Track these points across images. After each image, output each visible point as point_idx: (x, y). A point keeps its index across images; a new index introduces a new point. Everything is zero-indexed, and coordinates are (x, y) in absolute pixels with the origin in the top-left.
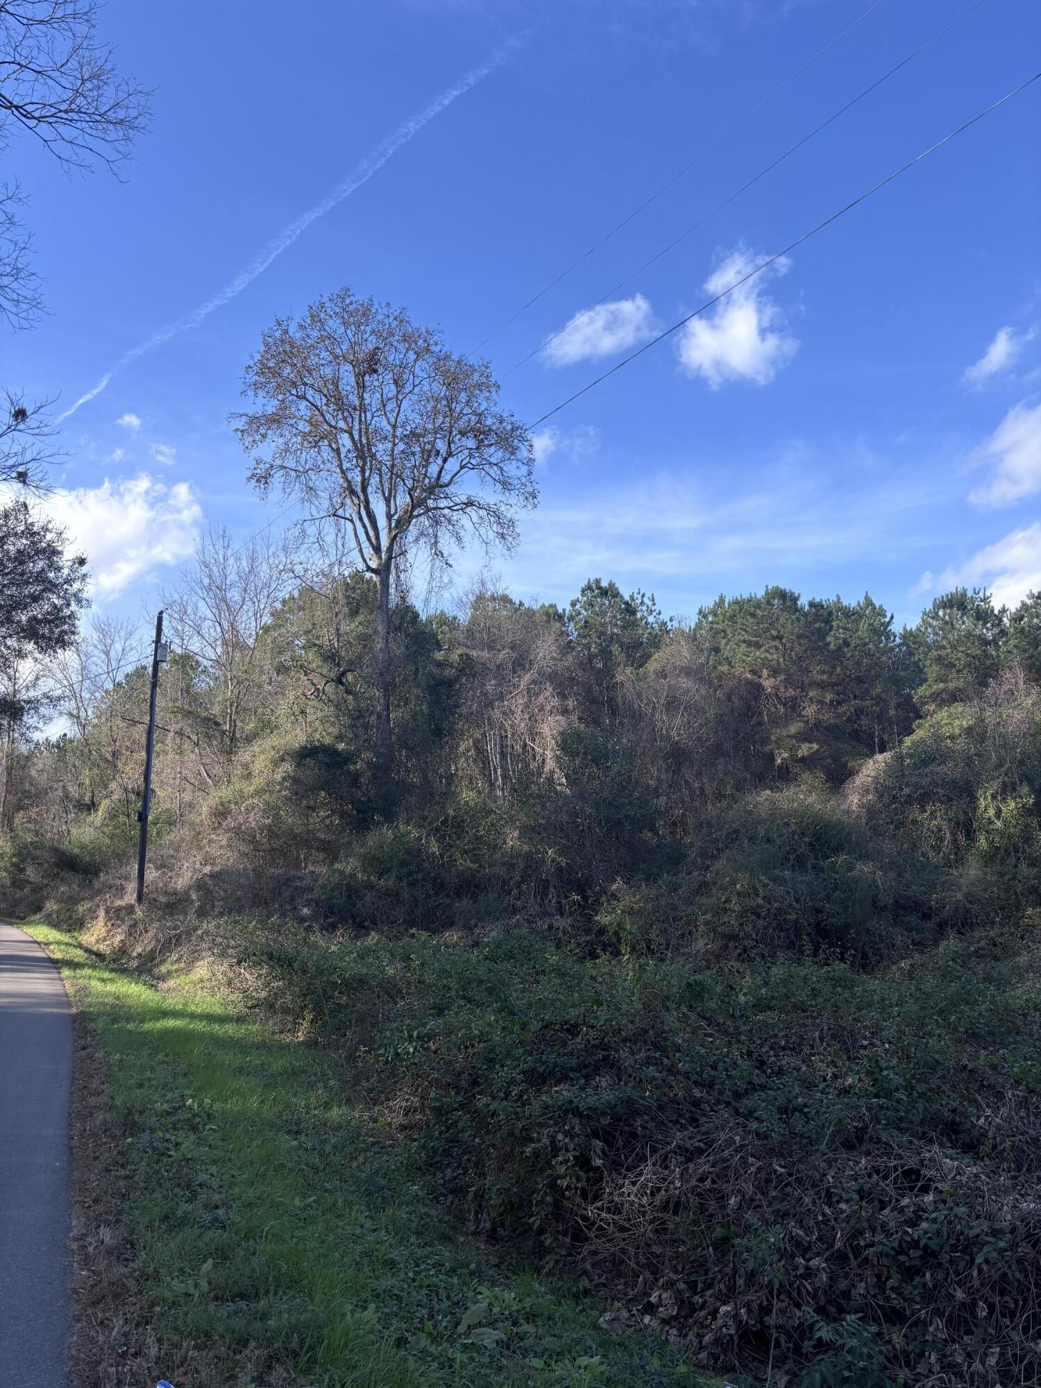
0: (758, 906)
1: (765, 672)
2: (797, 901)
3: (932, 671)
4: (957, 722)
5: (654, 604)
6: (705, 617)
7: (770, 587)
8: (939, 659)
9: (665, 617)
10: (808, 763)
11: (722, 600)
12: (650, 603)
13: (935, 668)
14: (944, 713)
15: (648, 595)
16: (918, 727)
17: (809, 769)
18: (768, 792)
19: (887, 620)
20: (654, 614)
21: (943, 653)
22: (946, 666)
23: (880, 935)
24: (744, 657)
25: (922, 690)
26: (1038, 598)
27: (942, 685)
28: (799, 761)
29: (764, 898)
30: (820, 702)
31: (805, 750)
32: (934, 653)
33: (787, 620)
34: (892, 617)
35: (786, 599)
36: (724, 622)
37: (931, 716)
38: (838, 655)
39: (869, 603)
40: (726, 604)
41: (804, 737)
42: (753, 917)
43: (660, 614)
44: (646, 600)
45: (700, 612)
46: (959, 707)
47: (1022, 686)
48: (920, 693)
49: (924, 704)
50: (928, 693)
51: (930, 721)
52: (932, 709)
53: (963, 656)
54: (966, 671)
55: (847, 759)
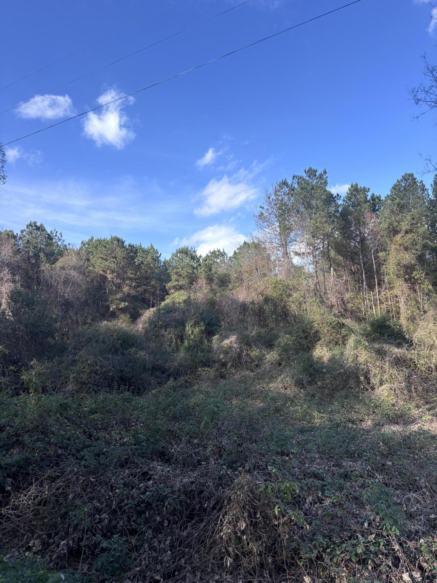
0: (97, 370)
1: (108, 272)
2: (113, 367)
3: (174, 277)
4: (181, 298)
5: (62, 237)
6: (84, 245)
7: (113, 236)
8: (177, 273)
9: (66, 243)
10: (123, 310)
11: (92, 238)
12: (60, 236)
13: (175, 276)
14: (177, 294)
15: (59, 232)
16: (167, 298)
17: (124, 313)
18: (106, 322)
19: (159, 255)
20: (61, 241)
21: (178, 270)
22: (179, 276)
23: (146, 380)
24: (100, 264)
26: (212, 253)
27: (177, 283)
28: (119, 309)
29: (99, 367)
30: (130, 286)
31: (122, 305)
32: (175, 270)
33: (119, 250)
34: (160, 255)
35: (120, 242)
36: (92, 248)
37: (172, 294)
38: (139, 267)
39: (152, 248)
40: (94, 241)
41: (123, 300)
42: (94, 375)
43: (64, 241)
44: (58, 234)
45: (82, 243)
46: (182, 292)
47: (204, 285)
48: (169, 285)
49: (170, 289)
50: (172, 286)
51: (172, 296)
52: (172, 292)
53: (185, 272)
54: (186, 278)
55: (139, 309)
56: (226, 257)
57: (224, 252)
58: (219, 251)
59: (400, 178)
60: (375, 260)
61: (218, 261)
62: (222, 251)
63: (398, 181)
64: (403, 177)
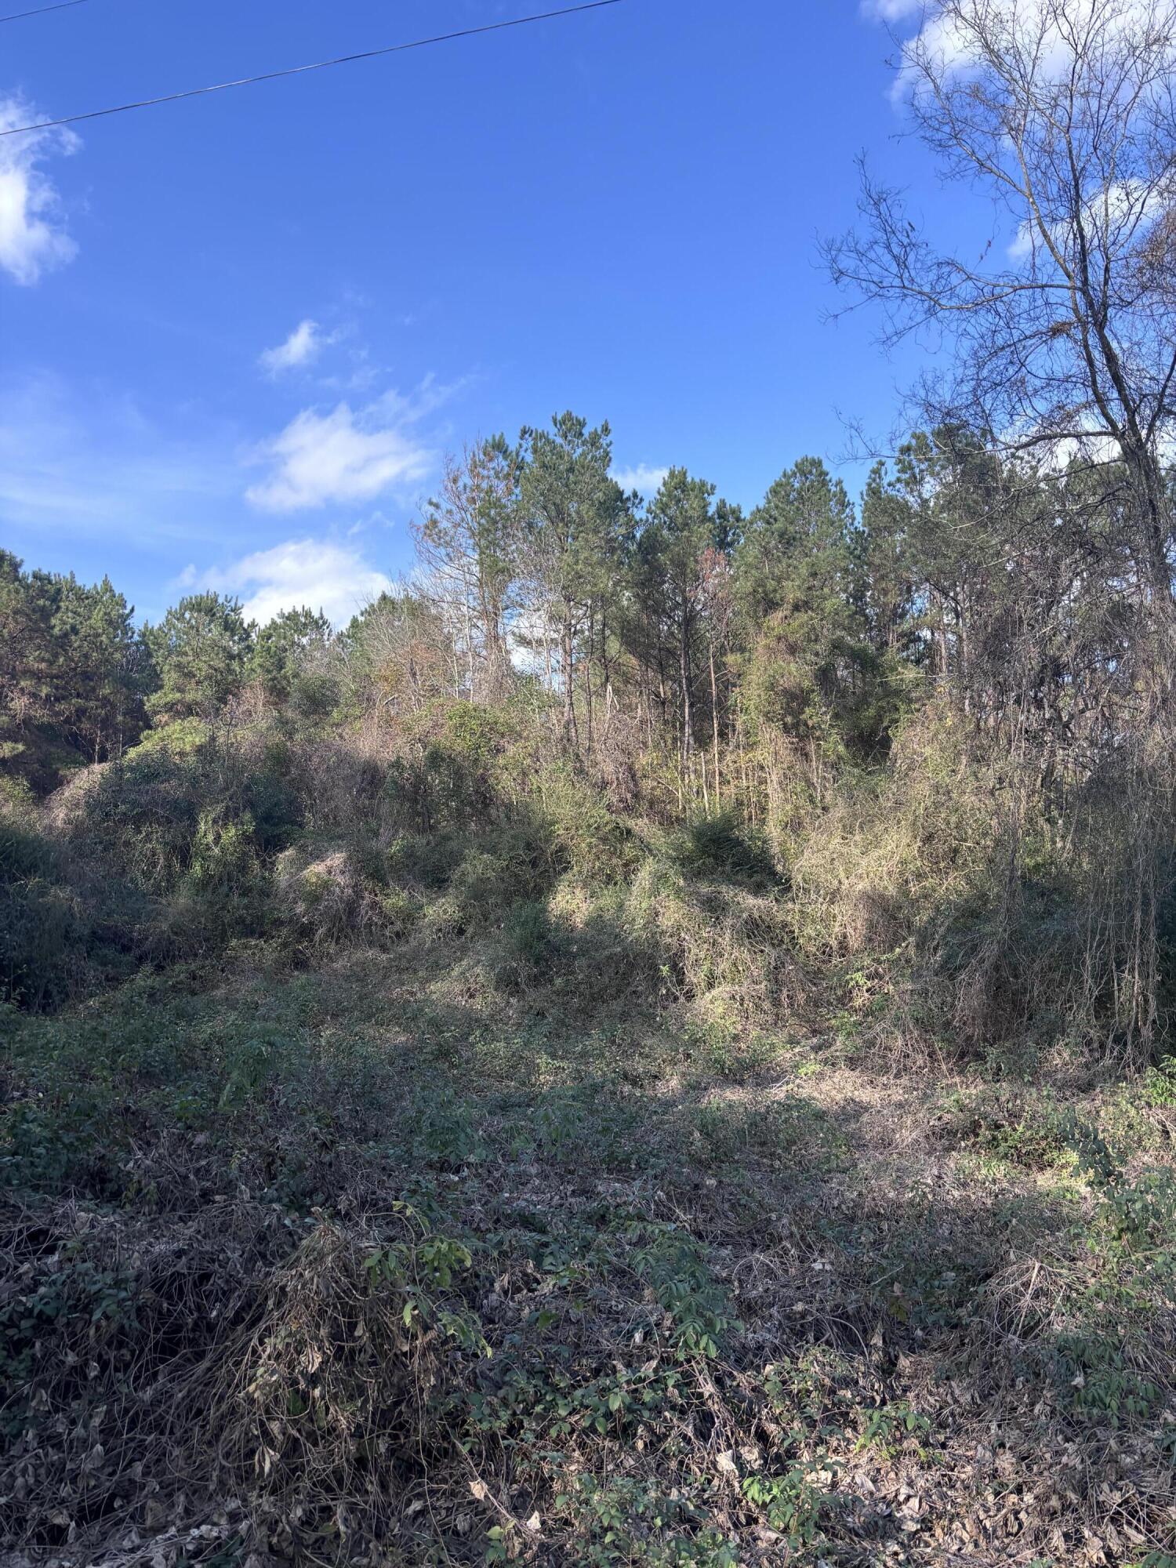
3: (170, 678)
4: (189, 738)
8: (179, 667)
10: (9, 766)
13: (174, 675)
14: (177, 725)
16: (146, 738)
17: (9, 773)
19: (127, 611)
21: (184, 660)
22: (186, 675)
23: (69, 971)
25: (155, 698)
26: (288, 618)
27: (178, 695)
30: (34, 695)
32: (175, 659)
33: (3, 588)
34: (132, 610)
37: (162, 728)
38: (63, 641)
39: (108, 588)
41: (9, 734)
46: (194, 721)
47: (260, 708)
48: (153, 700)
49: (156, 713)
50: (162, 702)
51: (160, 733)
52: (164, 720)
53: (205, 667)
54: (206, 683)
55: (59, 766)
56: (327, 632)
57: (322, 617)
58: (308, 614)
59: (790, 467)
60: (715, 673)
61: (305, 641)
62: (316, 614)
63: (785, 475)
64: (796, 466)
